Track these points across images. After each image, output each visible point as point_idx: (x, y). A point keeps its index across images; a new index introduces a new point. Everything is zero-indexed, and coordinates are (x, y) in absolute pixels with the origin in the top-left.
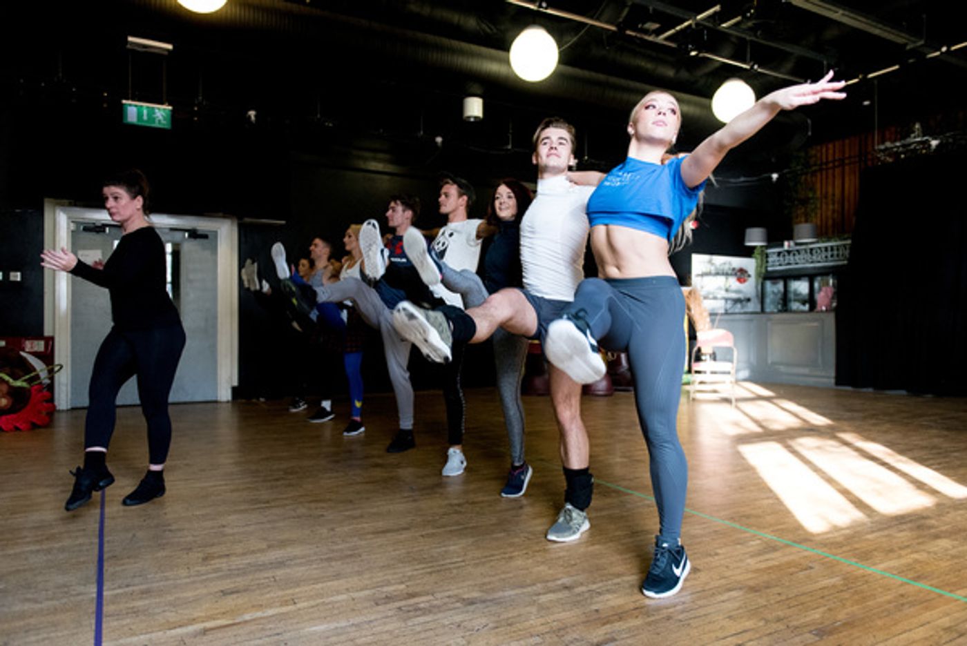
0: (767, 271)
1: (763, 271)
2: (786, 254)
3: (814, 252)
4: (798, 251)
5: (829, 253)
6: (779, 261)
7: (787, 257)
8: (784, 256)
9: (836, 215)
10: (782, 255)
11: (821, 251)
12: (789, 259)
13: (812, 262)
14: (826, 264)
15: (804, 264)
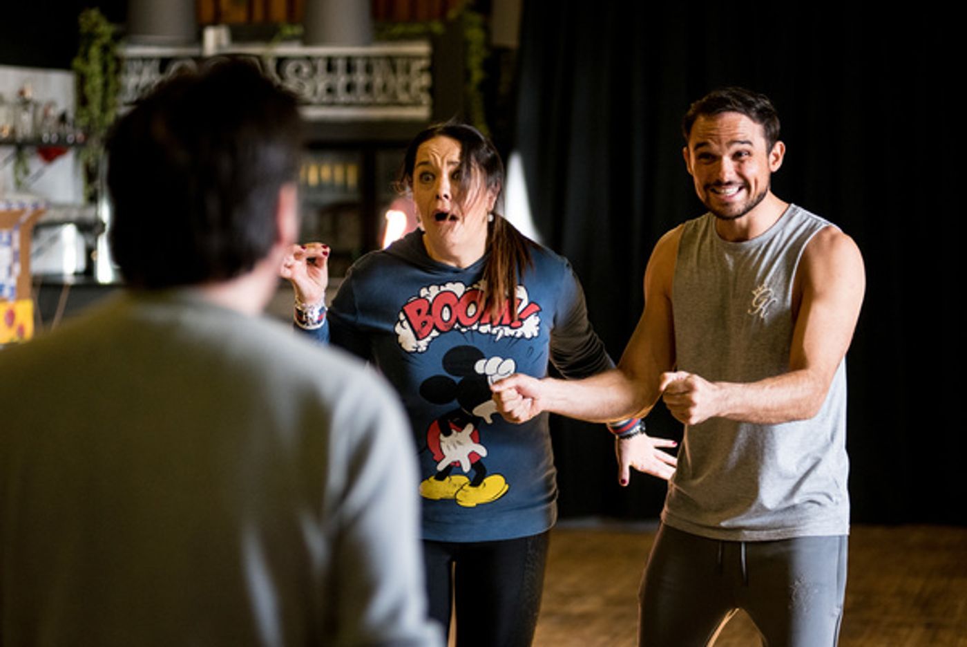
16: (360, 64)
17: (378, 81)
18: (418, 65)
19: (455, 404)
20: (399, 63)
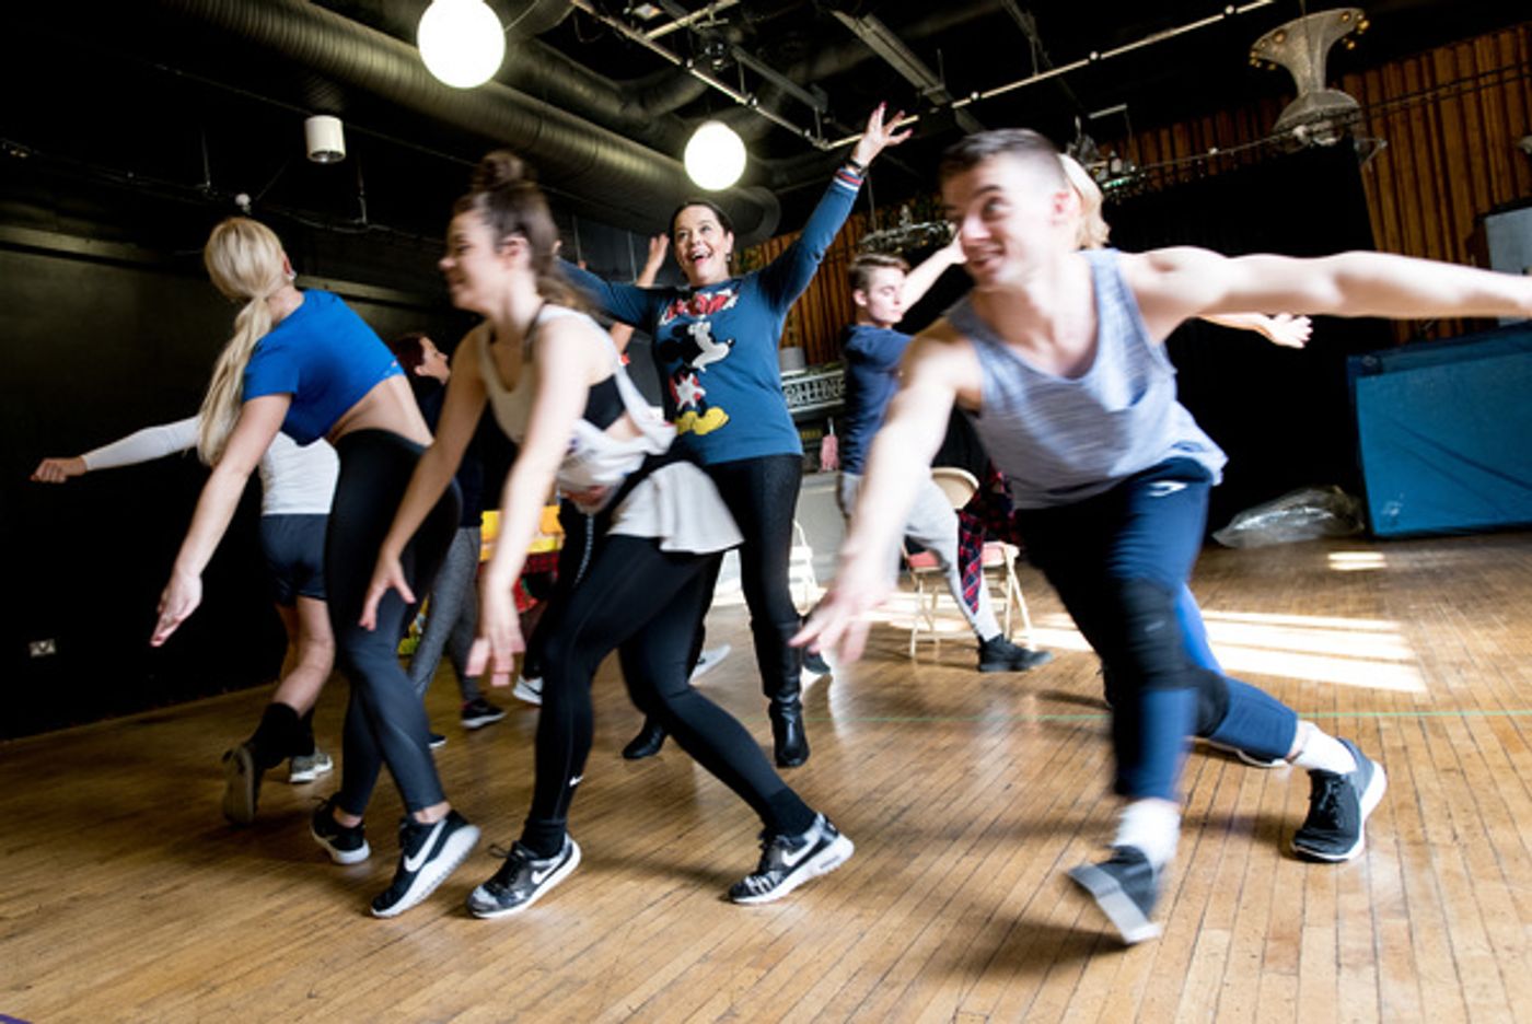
5: (808, 393)
16: (807, 386)
17: (824, 390)
18: (840, 380)
19: (680, 362)
20: (832, 381)
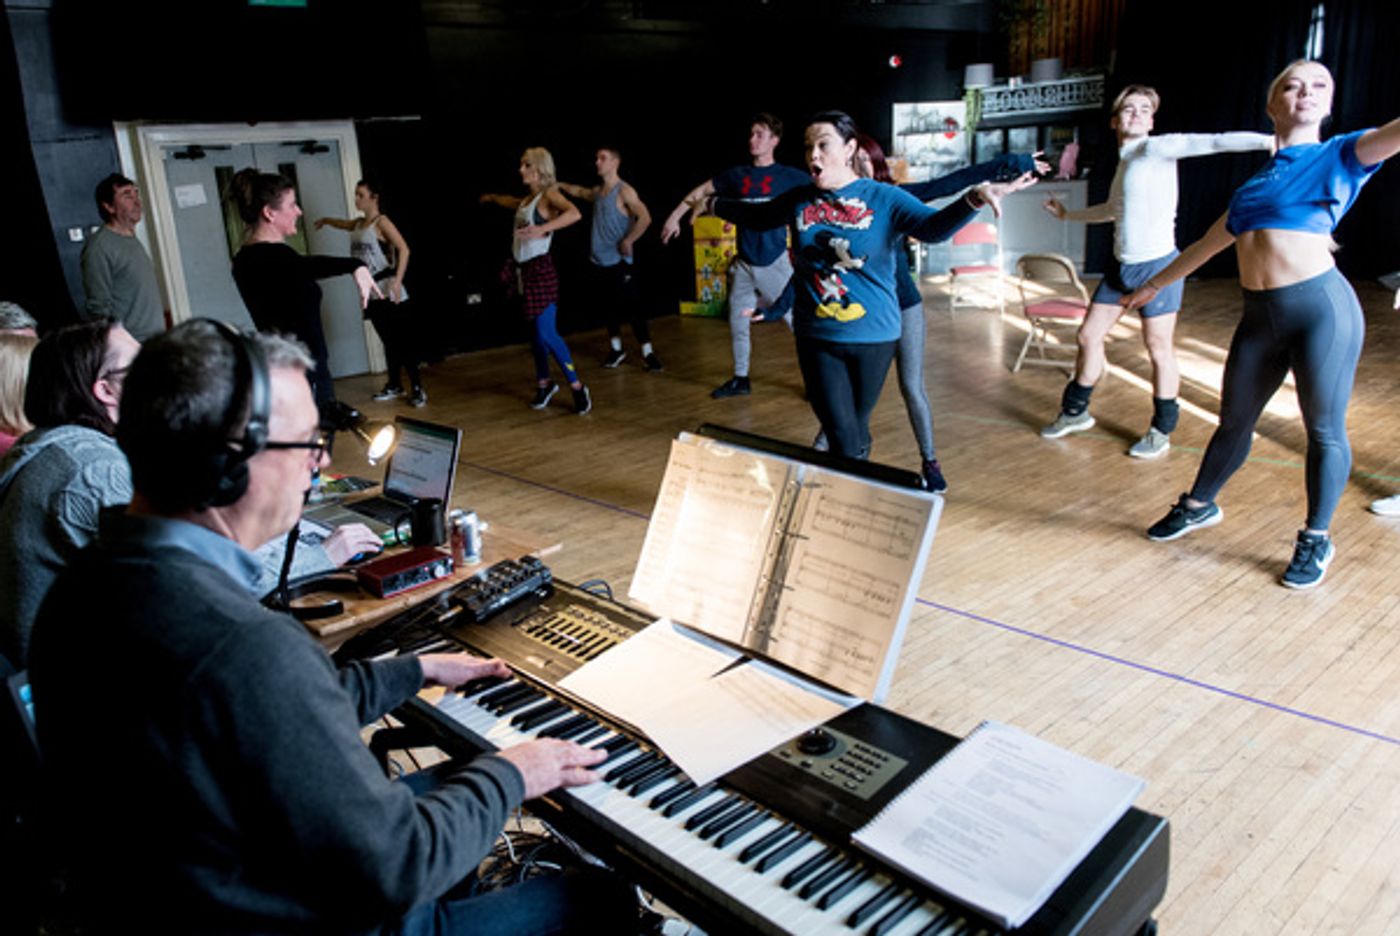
0: (981, 119)
1: (977, 119)
2: (1009, 96)
3: (1047, 91)
4: (1025, 91)
6: (998, 104)
7: (1010, 99)
8: (1006, 97)
9: (1070, 35)
10: (1003, 96)
11: (1056, 91)
12: (1013, 102)
13: (1043, 107)
14: (1063, 109)
15: (1032, 108)
